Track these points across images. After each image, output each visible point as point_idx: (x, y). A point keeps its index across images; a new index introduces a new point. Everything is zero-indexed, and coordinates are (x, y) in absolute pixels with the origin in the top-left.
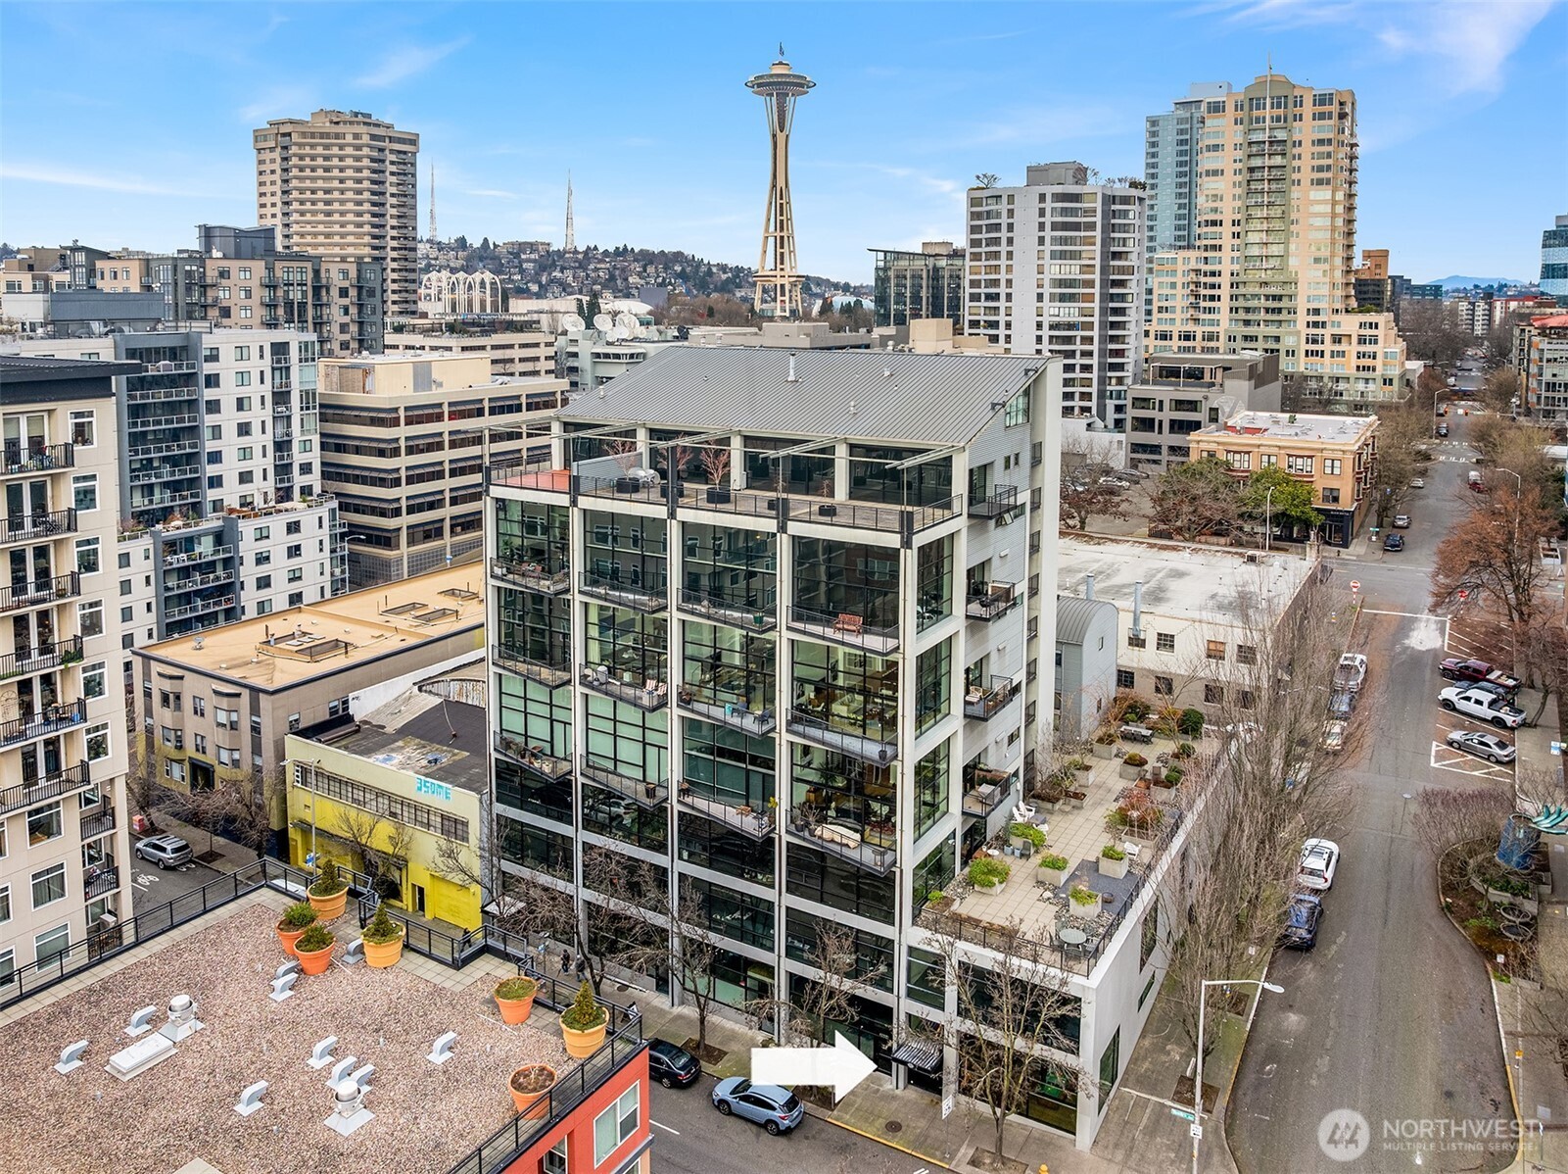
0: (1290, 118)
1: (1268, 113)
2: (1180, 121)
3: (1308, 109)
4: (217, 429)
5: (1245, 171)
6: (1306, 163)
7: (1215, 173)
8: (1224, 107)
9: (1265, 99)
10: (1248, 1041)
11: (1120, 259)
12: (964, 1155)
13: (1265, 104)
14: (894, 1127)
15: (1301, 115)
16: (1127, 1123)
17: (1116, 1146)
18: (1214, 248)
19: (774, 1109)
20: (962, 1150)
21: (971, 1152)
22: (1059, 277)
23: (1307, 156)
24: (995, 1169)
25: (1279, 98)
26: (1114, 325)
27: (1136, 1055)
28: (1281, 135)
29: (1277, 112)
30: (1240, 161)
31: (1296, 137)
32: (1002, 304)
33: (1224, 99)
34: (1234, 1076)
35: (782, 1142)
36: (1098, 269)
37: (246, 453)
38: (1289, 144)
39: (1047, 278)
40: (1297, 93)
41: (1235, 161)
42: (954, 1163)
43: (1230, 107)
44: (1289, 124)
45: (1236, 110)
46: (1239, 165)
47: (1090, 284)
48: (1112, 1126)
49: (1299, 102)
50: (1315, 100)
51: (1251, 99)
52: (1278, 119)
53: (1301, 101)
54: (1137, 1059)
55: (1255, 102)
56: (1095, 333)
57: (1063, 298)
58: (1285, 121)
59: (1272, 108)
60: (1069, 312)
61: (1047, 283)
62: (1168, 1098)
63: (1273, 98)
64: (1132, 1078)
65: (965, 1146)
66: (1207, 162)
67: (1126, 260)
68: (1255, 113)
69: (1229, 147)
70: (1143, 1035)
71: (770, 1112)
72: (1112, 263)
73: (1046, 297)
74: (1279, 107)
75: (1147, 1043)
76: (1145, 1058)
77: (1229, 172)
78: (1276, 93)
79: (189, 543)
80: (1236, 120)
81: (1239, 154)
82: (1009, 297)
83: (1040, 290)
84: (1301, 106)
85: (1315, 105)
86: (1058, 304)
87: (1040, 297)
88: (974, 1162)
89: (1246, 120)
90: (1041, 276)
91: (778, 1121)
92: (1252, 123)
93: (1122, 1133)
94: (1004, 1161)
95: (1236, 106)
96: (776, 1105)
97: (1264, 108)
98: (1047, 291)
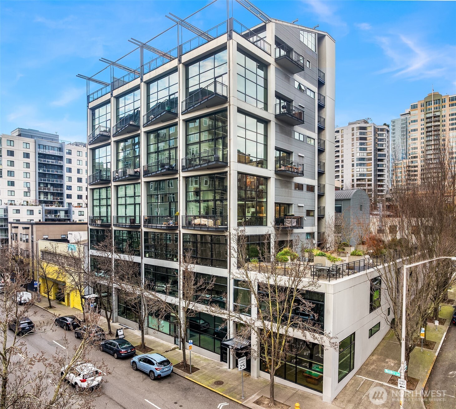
0: (441, 107)
1: (433, 106)
2: (402, 120)
3: (447, 103)
4: (70, 178)
5: (425, 128)
6: (448, 122)
7: (415, 130)
8: (417, 106)
9: (431, 101)
10: (437, 360)
11: (381, 151)
12: (253, 399)
13: (431, 103)
14: (219, 383)
15: (445, 106)
16: (357, 391)
17: (349, 401)
18: (415, 157)
19: (153, 364)
20: (253, 396)
21: (258, 397)
22: (359, 157)
23: (447, 121)
24: (269, 407)
25: (437, 100)
26: (379, 176)
27: (367, 362)
28: (438, 114)
29: (436, 105)
30: (423, 125)
31: (443, 114)
32: (340, 169)
33: (417, 103)
34: (428, 375)
35: (155, 383)
36: (373, 154)
37: (80, 188)
38: (441, 117)
39: (355, 158)
40: (443, 98)
41: (421, 125)
42: (246, 401)
43: (419, 106)
44: (440, 110)
45: (421, 107)
46: (423, 127)
47: (370, 159)
48: (348, 392)
49: (444, 101)
50: (450, 100)
51: (427, 102)
52: (437, 108)
53: (445, 101)
54: (367, 364)
55: (428, 103)
56: (373, 177)
57: (360, 165)
58: (439, 108)
59: (434, 104)
60: (363, 170)
61: (355, 160)
62: (386, 382)
63: (434, 101)
64: (364, 372)
65: (255, 395)
66: (411, 127)
67: (383, 152)
68: (428, 107)
69: (419, 121)
70: (372, 354)
71: (151, 366)
72: (378, 153)
73: (355, 165)
74: (437, 104)
75: (374, 358)
76: (372, 364)
77: (419, 130)
78: (435, 99)
79: (56, 212)
80: (421, 110)
81: (423, 122)
82: (342, 166)
83: (353, 163)
84: (445, 102)
85: (450, 101)
86: (359, 167)
87: (353, 165)
88: (258, 402)
89: (425, 110)
90: (353, 158)
91: (154, 370)
92: (427, 111)
93: (354, 395)
94: (275, 403)
95: (421, 105)
96: (155, 362)
97: (431, 105)
98: (355, 163)
